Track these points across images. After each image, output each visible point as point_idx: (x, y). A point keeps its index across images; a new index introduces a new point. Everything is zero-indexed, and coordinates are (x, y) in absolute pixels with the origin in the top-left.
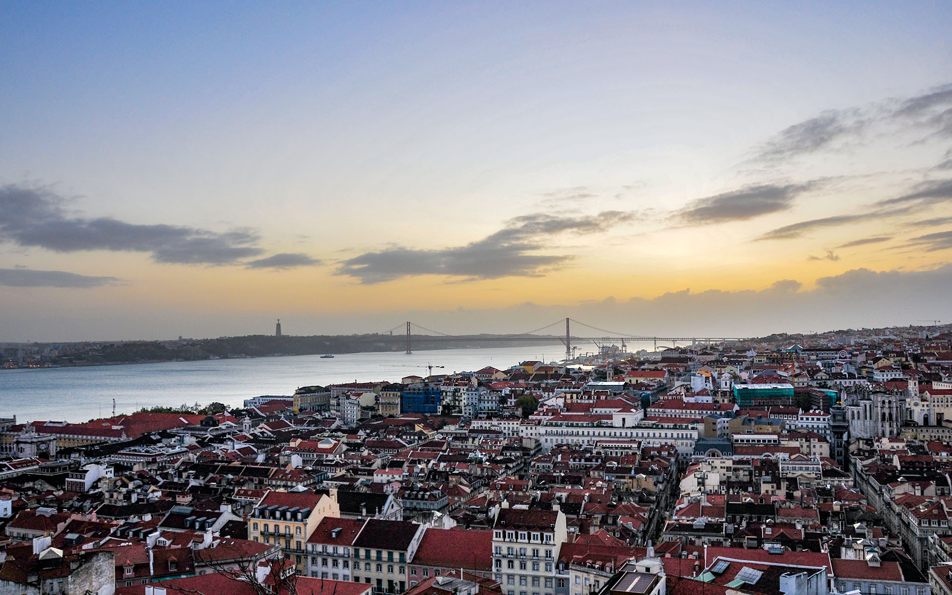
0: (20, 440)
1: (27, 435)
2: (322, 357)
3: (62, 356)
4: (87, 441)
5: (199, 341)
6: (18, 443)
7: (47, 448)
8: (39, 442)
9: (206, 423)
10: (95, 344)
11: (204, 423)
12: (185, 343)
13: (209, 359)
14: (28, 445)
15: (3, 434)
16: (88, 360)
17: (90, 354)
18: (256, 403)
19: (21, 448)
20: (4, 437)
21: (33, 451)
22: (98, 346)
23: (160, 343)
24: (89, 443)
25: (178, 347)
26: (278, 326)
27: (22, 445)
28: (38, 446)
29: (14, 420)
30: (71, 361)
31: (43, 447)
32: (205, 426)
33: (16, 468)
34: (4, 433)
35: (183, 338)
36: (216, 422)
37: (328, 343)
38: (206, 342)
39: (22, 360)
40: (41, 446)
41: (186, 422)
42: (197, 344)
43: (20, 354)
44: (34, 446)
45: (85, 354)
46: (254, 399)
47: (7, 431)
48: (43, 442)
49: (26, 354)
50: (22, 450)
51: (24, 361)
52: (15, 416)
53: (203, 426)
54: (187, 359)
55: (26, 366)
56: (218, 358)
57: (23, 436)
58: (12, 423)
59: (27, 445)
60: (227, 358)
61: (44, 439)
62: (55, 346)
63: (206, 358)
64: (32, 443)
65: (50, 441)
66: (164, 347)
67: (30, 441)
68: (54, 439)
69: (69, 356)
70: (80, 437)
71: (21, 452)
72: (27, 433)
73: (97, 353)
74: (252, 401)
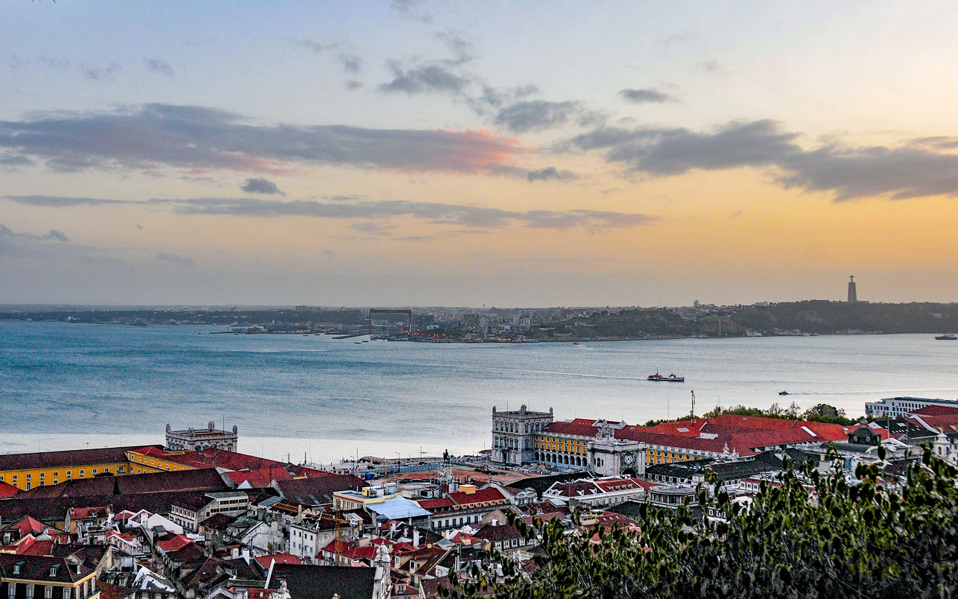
0: (596, 447)
1: (605, 440)
2: (937, 338)
3: (539, 327)
4: (681, 457)
5: (728, 308)
6: (593, 451)
7: (634, 462)
8: (624, 451)
9: (859, 438)
10: (581, 310)
11: (855, 438)
12: (707, 311)
13: (746, 336)
14: (609, 457)
15: (539, 435)
16: (573, 333)
17: (576, 325)
18: (887, 408)
19: (599, 460)
20: (540, 439)
21: (616, 464)
22: (584, 312)
23: (671, 310)
24: (685, 459)
25: (698, 317)
26: (852, 287)
27: (598, 455)
28: (622, 458)
29: (550, 415)
30: (550, 334)
31: (628, 460)
32: (858, 443)
33: (608, 490)
34: (540, 433)
35: (701, 303)
36: (875, 437)
37: (939, 315)
38: (740, 309)
39: (486, 330)
40: (627, 458)
41: (814, 435)
42: (726, 314)
43: (483, 323)
44: (617, 457)
45: (569, 324)
46: (884, 402)
47: (543, 430)
48: (628, 453)
49: (490, 322)
50: (599, 463)
51: (490, 332)
52: (551, 410)
53: (855, 443)
54: (712, 335)
55: (493, 339)
56: (760, 334)
57: (599, 441)
58: (548, 420)
59: (607, 455)
60: (773, 335)
61: (630, 448)
62: (524, 314)
63: (741, 334)
64: (614, 453)
65: (638, 451)
66: (677, 316)
67: (611, 449)
68: (644, 449)
69: (548, 327)
70: (655, 447)
71: (599, 465)
72: (603, 436)
73: (584, 324)
74: (880, 405)
